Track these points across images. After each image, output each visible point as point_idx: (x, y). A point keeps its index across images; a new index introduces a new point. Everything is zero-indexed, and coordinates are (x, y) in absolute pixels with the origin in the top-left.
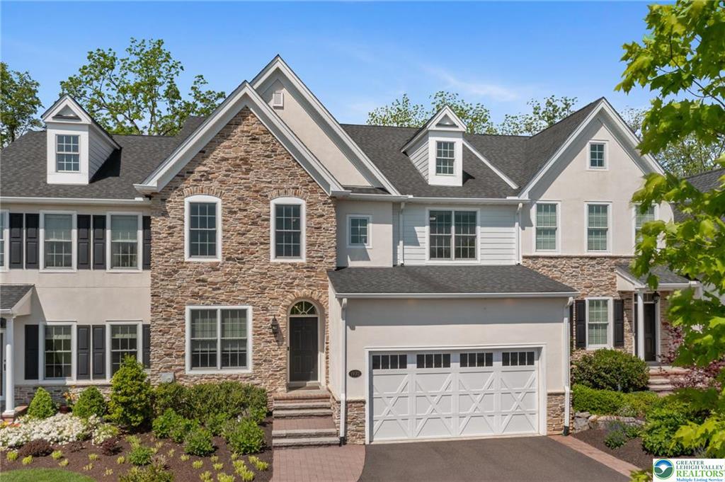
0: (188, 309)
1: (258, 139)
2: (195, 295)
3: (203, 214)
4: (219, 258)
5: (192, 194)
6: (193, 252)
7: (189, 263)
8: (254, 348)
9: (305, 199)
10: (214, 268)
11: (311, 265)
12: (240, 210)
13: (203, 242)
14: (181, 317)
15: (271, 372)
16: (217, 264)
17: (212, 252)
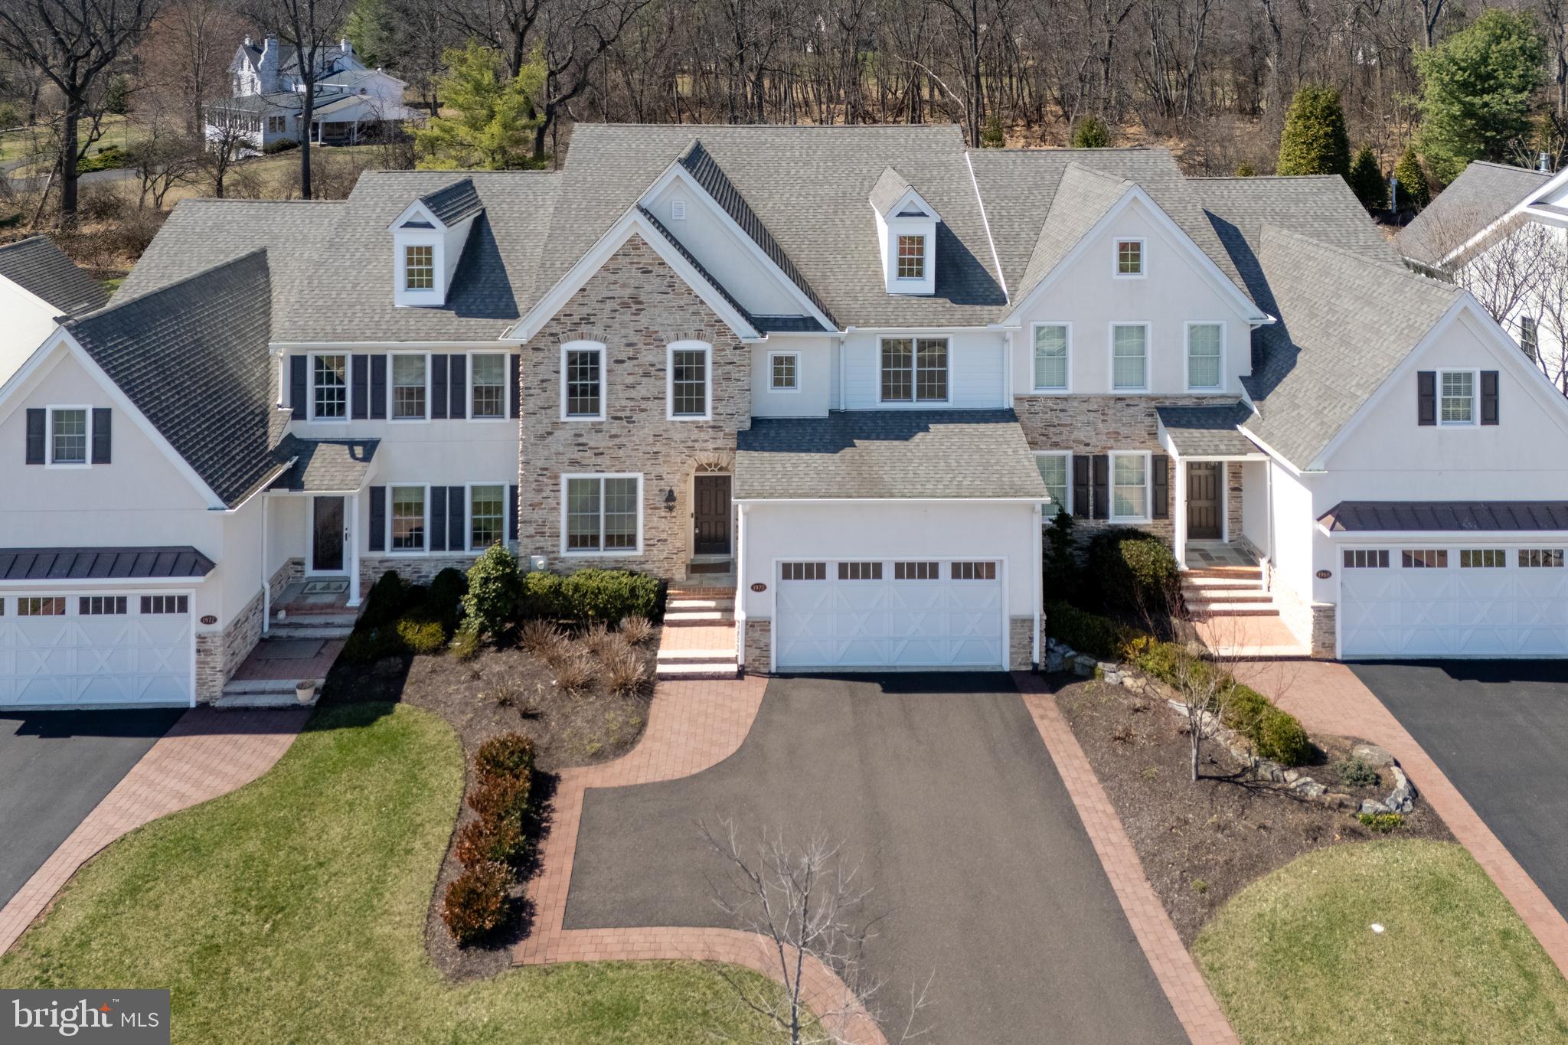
0: (564, 478)
1: (651, 272)
2: (574, 463)
3: (584, 366)
4: (603, 416)
5: (568, 339)
6: (572, 410)
7: (565, 423)
8: (645, 525)
9: (711, 342)
10: (597, 428)
11: (717, 424)
12: (629, 358)
13: (584, 397)
14: (555, 488)
15: (665, 555)
16: (601, 423)
17: (595, 410)
